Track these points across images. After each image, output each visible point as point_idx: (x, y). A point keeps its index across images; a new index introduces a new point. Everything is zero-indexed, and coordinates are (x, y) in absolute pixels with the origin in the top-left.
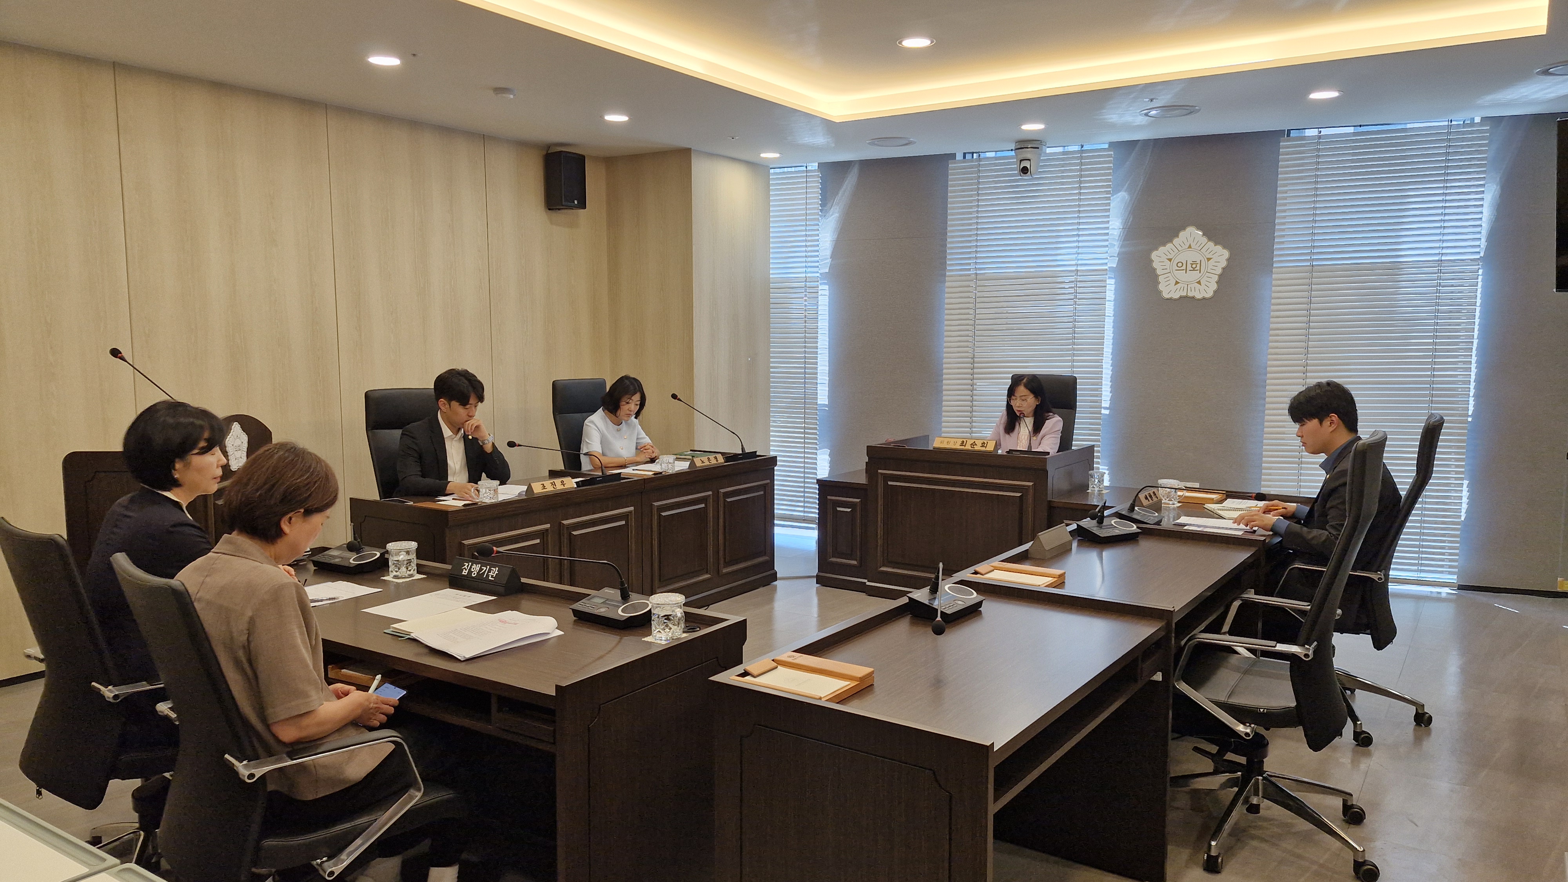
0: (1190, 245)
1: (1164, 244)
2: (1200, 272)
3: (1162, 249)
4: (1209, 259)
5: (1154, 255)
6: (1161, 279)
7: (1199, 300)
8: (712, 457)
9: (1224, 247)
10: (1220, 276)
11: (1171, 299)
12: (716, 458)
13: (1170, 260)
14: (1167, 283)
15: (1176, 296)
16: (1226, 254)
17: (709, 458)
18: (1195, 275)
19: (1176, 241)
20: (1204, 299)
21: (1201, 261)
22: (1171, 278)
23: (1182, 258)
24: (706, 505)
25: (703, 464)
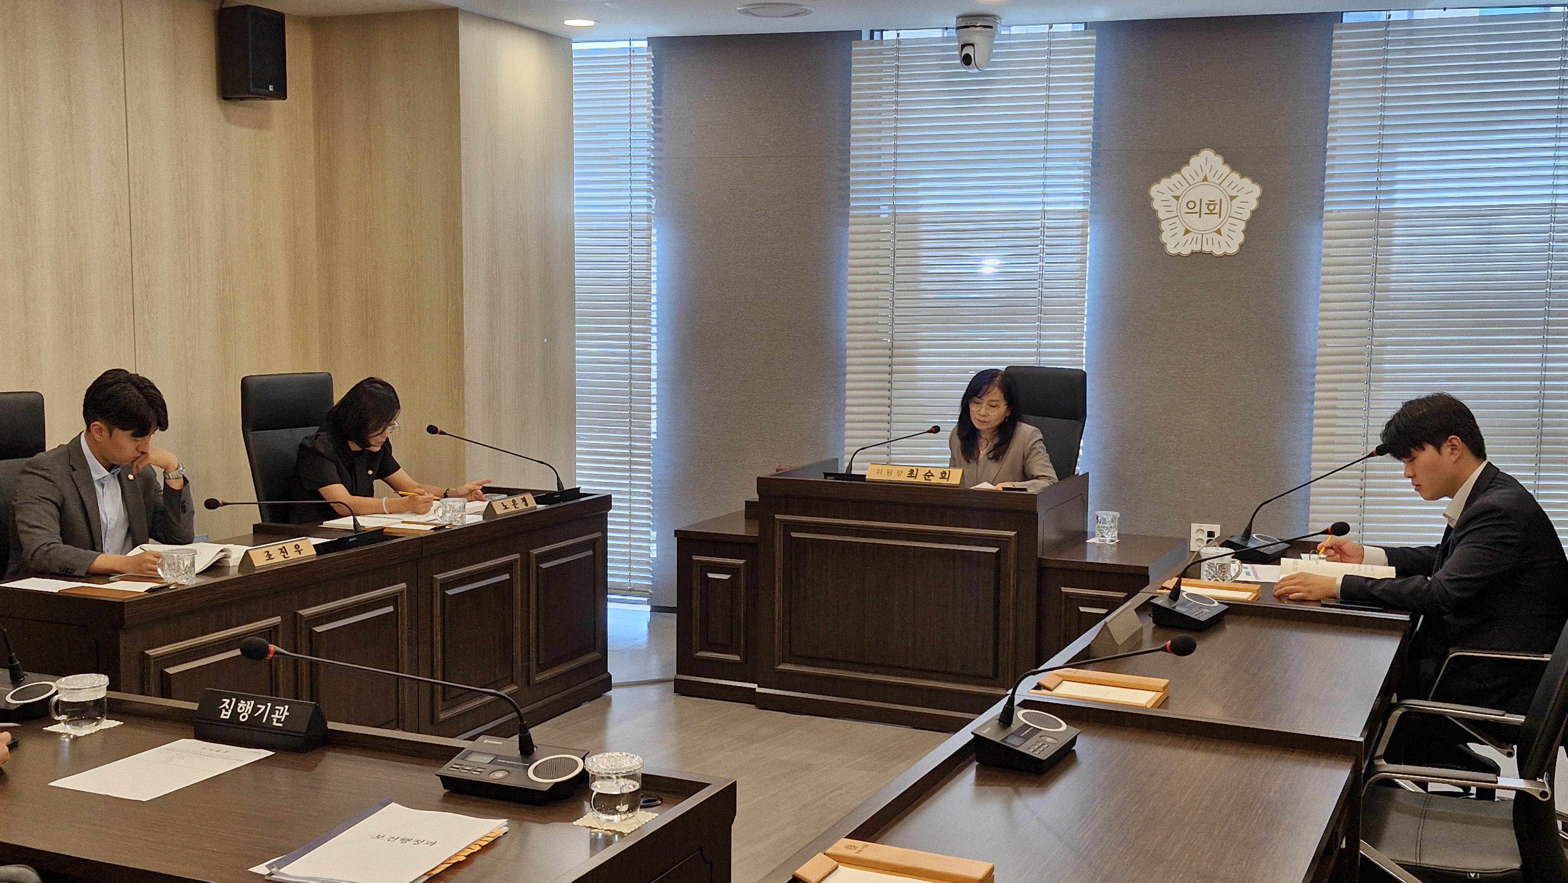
0: (1206, 176)
1: (1168, 175)
2: (1220, 217)
3: (1165, 182)
4: (1232, 198)
5: (1154, 190)
6: (1164, 225)
7: (1219, 257)
8: (518, 498)
9: (1255, 181)
10: (1249, 223)
11: (1179, 255)
12: (524, 500)
13: (1177, 198)
14: (1173, 232)
15: (1186, 251)
16: (1257, 190)
17: (514, 501)
18: (1213, 221)
19: (1185, 170)
20: (1225, 255)
21: (1221, 200)
22: (1178, 224)
23: (1194, 195)
24: (511, 576)
25: (507, 511)
